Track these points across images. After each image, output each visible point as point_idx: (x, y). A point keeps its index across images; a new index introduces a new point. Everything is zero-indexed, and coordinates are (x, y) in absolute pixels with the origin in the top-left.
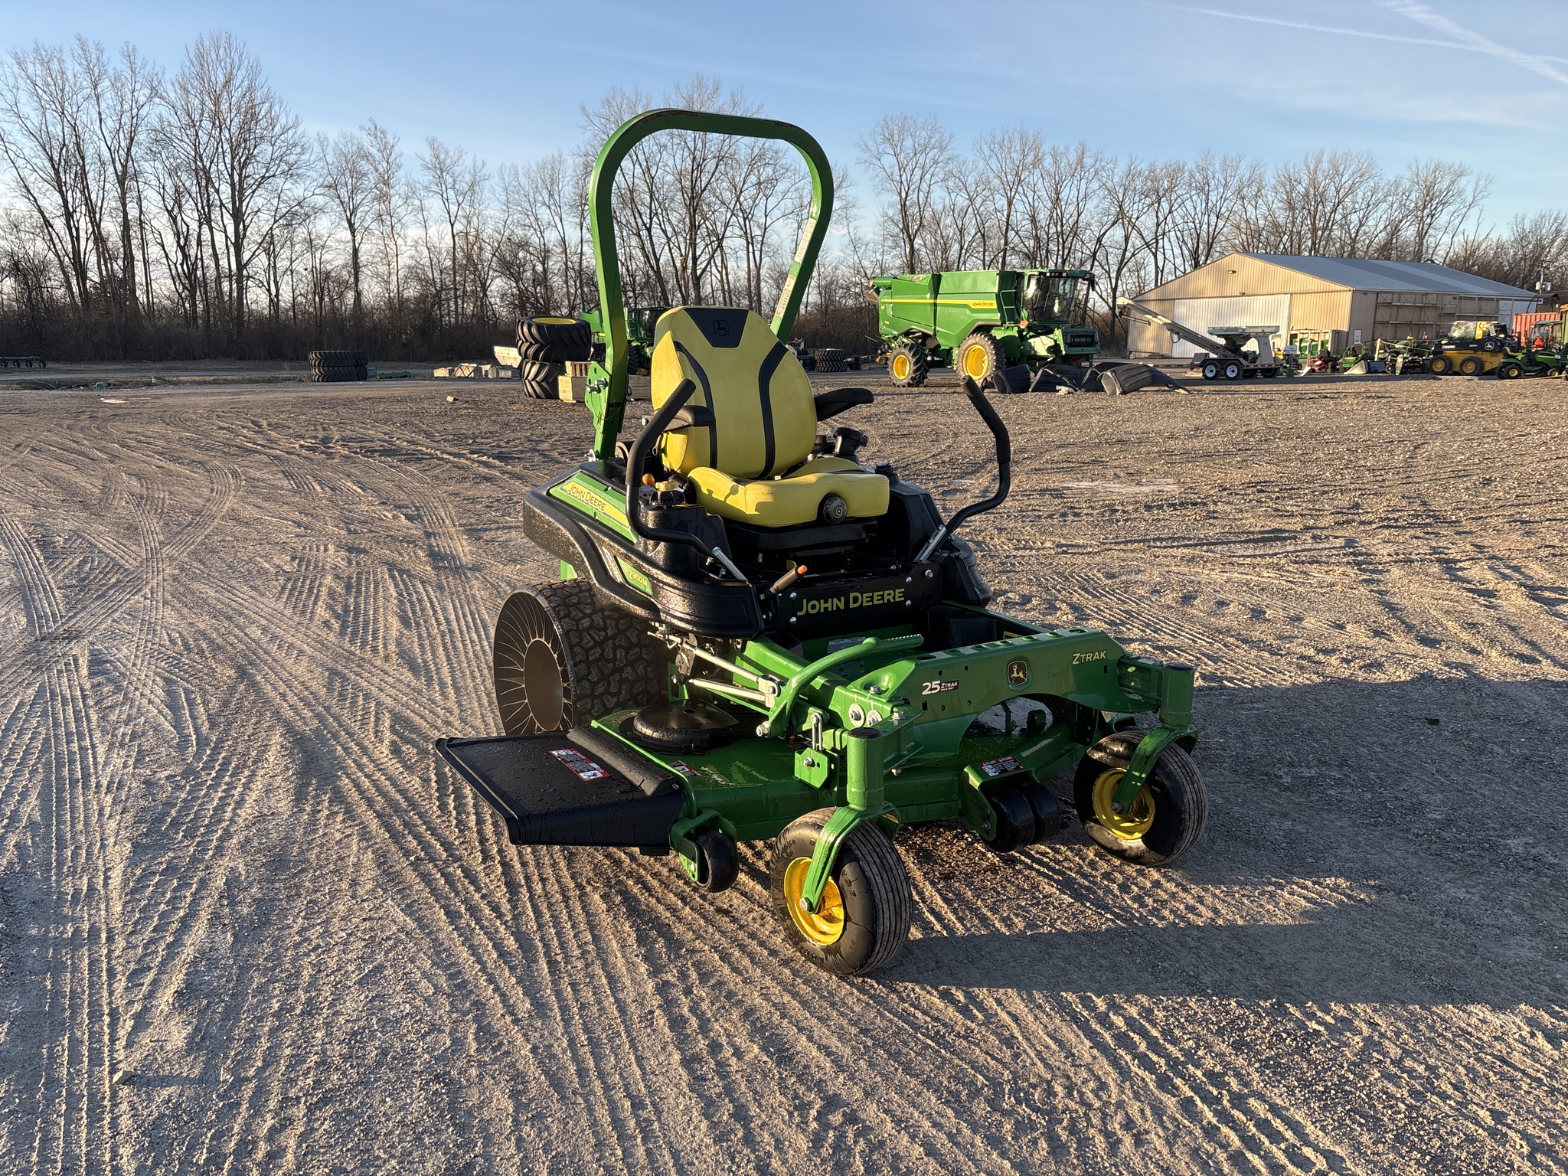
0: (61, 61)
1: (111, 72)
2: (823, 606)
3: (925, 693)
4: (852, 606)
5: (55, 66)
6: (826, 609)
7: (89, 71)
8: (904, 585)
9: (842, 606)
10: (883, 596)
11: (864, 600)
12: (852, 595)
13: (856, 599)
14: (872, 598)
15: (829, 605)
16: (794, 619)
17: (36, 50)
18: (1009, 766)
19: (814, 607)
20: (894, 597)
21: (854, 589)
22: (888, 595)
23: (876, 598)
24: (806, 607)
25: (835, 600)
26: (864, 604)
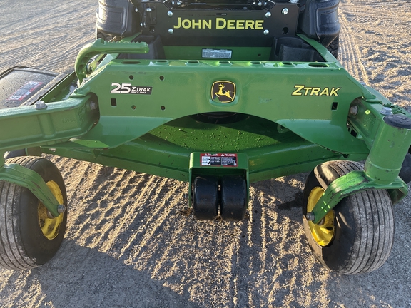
2: (194, 24)
3: (114, 91)
4: (218, 27)
6: (197, 27)
8: (263, 17)
9: (210, 26)
10: (244, 24)
11: (229, 24)
12: (218, 20)
13: (221, 23)
14: (235, 24)
15: (199, 24)
16: (171, 31)
18: (225, 162)
19: (186, 24)
20: (254, 26)
21: (220, 15)
22: (249, 24)
23: (238, 24)
24: (182, 23)
25: (204, 21)
26: (229, 27)
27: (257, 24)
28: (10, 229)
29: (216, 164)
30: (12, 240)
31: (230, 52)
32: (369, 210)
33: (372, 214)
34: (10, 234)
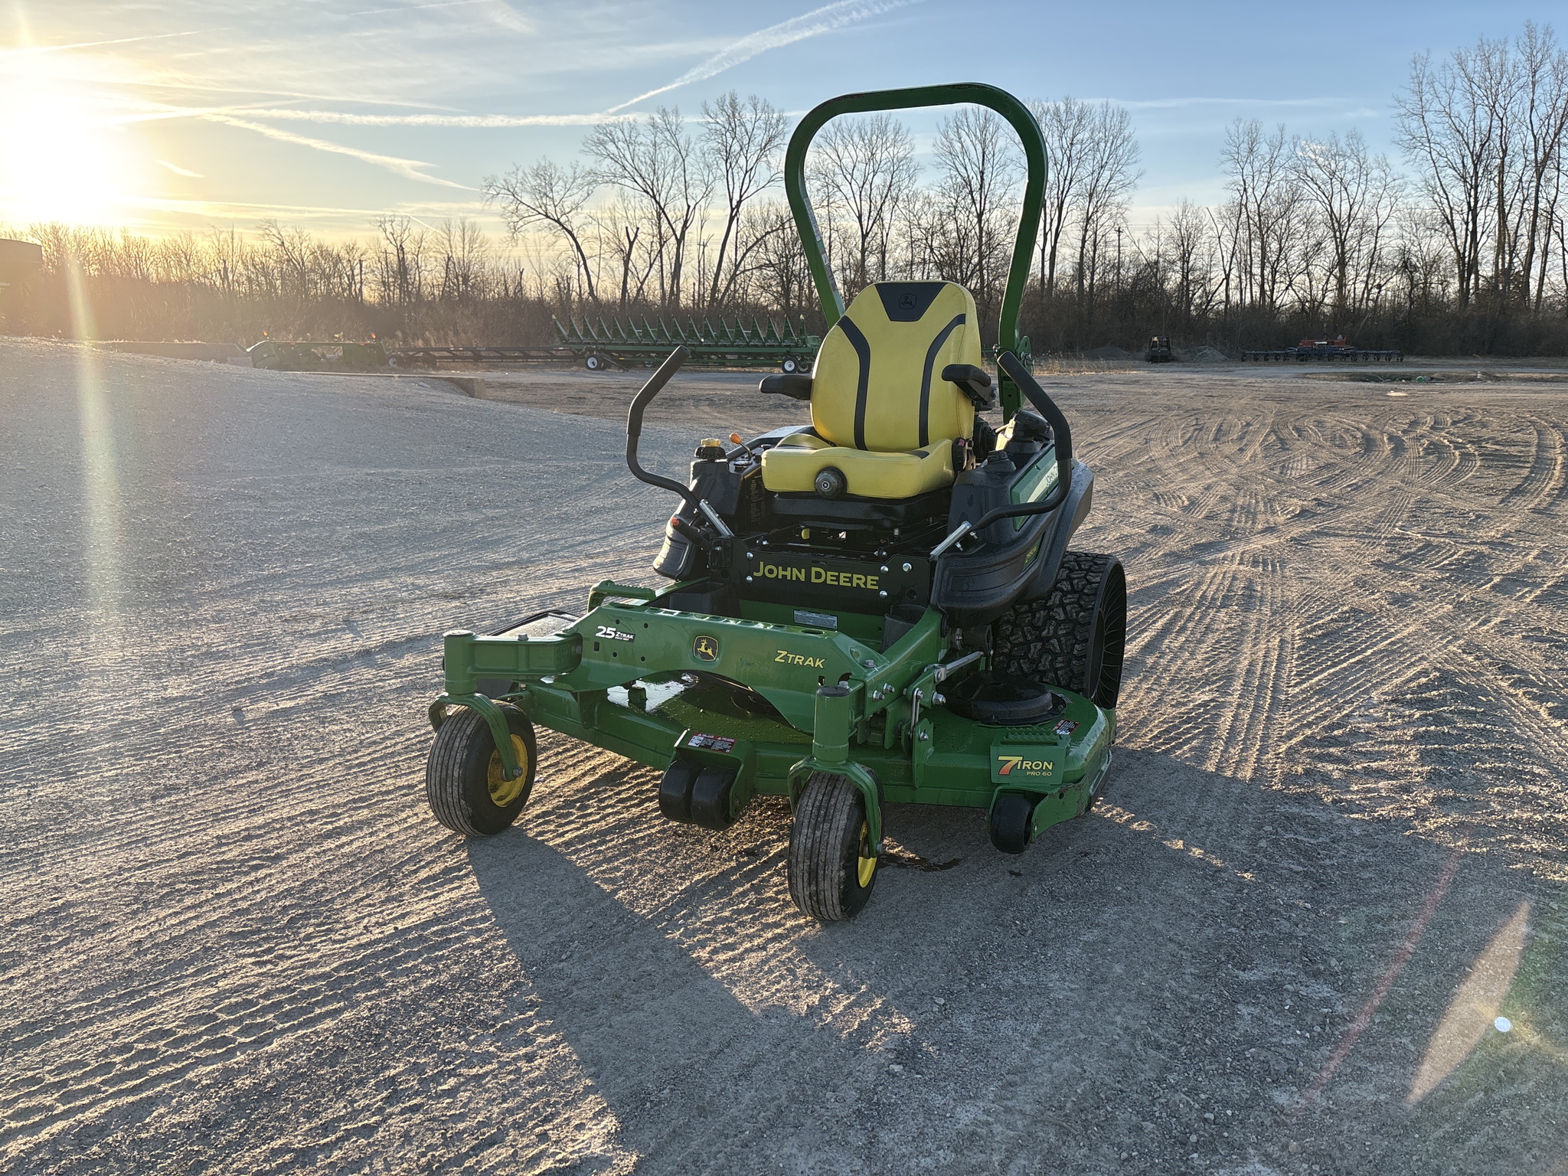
0: (1504, 52)
1: (1555, 54)
2: (781, 573)
3: (599, 634)
4: (814, 580)
5: (1495, 60)
6: (784, 576)
7: (1531, 58)
8: (878, 573)
9: (802, 578)
10: (851, 579)
11: (829, 577)
12: (814, 570)
13: (818, 575)
14: (838, 578)
15: (788, 573)
16: (750, 578)
17: (1480, 47)
18: (718, 746)
19: (771, 571)
20: (865, 583)
21: (816, 564)
22: (858, 580)
23: (842, 579)
24: (764, 570)
25: (795, 570)
26: (829, 582)
27: (870, 582)
28: (458, 760)
29: (706, 746)
30: (456, 775)
31: (835, 618)
32: (817, 803)
33: (819, 808)
34: (457, 767)
